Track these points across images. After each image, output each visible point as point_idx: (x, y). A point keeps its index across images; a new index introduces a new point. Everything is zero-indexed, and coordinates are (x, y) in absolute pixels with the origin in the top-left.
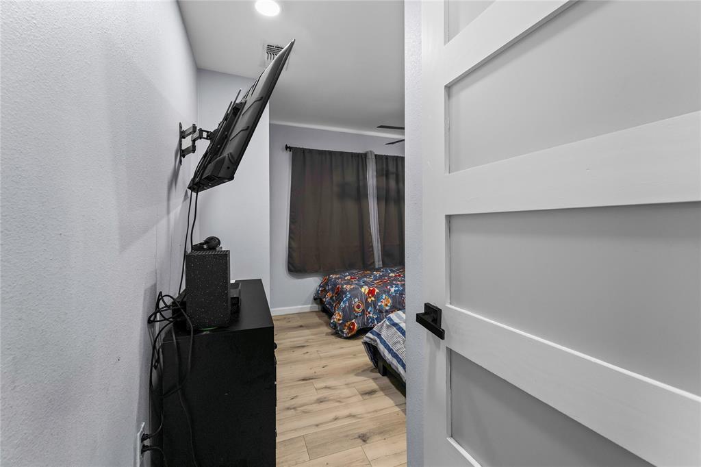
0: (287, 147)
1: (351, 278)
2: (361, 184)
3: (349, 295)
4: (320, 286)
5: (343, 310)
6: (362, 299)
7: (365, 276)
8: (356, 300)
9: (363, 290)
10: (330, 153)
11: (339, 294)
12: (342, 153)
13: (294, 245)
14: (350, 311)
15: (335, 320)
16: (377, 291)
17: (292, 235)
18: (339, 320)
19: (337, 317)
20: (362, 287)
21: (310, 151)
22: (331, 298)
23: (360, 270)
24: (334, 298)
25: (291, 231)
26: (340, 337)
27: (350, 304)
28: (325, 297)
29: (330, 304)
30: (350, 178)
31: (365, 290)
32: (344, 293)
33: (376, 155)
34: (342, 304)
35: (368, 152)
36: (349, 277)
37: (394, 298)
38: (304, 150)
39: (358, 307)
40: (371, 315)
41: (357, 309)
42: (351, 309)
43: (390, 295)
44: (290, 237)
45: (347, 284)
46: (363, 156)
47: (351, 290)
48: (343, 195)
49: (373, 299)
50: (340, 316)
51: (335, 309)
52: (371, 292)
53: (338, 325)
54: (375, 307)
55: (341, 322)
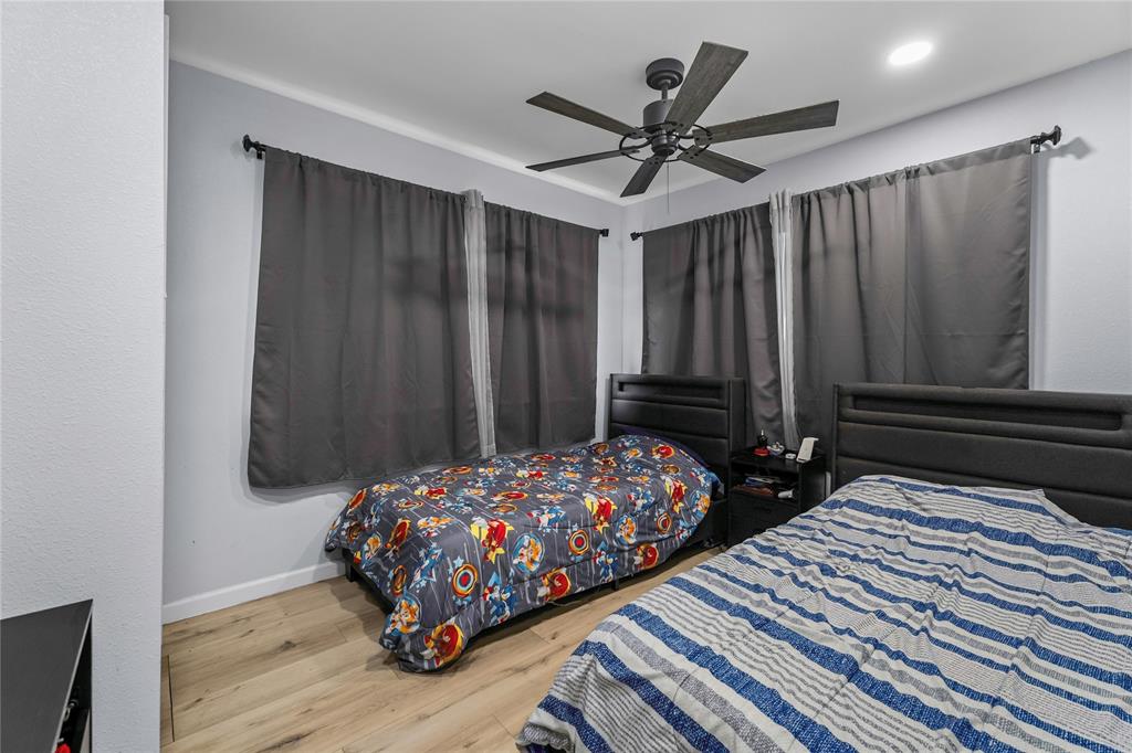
0: (248, 144)
1: (431, 493)
2: (452, 263)
3: (439, 552)
4: (344, 516)
5: (423, 596)
6: (472, 556)
7: (463, 483)
8: (459, 562)
9: (474, 531)
10: (377, 180)
11: (407, 546)
12: (405, 186)
13: (268, 413)
14: (443, 597)
15: (399, 626)
16: (509, 528)
17: (260, 387)
18: (409, 624)
19: (404, 618)
20: (468, 520)
21: (322, 166)
22: (381, 553)
23: (445, 462)
24: (390, 554)
25: (259, 376)
26: (412, 670)
27: (443, 575)
28: (360, 548)
29: (376, 569)
30: (427, 247)
31: (479, 529)
32: (423, 543)
33: (486, 204)
34: (418, 577)
35: (468, 192)
36: (422, 490)
37: (548, 540)
38: (301, 162)
39: (465, 580)
40: (496, 595)
41: (461, 589)
42: (446, 589)
43: (538, 535)
44: (255, 392)
45: (425, 512)
46: (458, 201)
47: (444, 533)
48: (407, 287)
49: (500, 551)
50: (413, 613)
51: (393, 587)
52: (496, 533)
53: (404, 638)
54: (506, 572)
55: (414, 629)
